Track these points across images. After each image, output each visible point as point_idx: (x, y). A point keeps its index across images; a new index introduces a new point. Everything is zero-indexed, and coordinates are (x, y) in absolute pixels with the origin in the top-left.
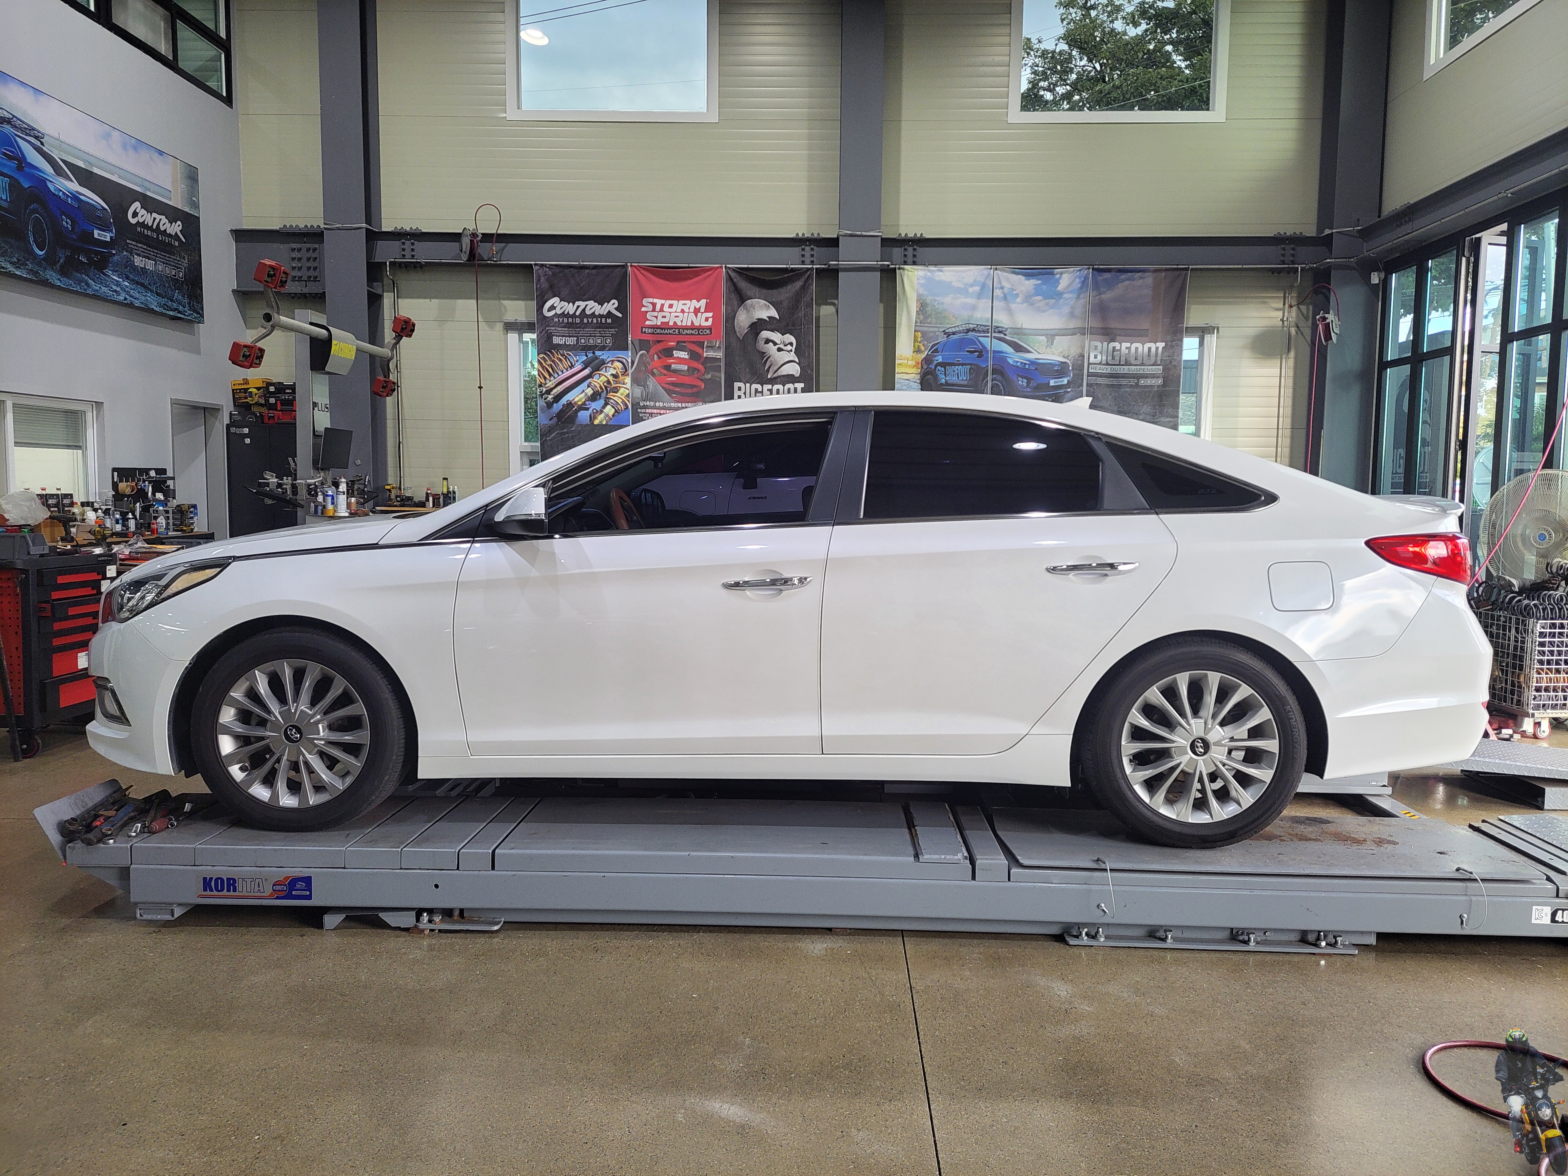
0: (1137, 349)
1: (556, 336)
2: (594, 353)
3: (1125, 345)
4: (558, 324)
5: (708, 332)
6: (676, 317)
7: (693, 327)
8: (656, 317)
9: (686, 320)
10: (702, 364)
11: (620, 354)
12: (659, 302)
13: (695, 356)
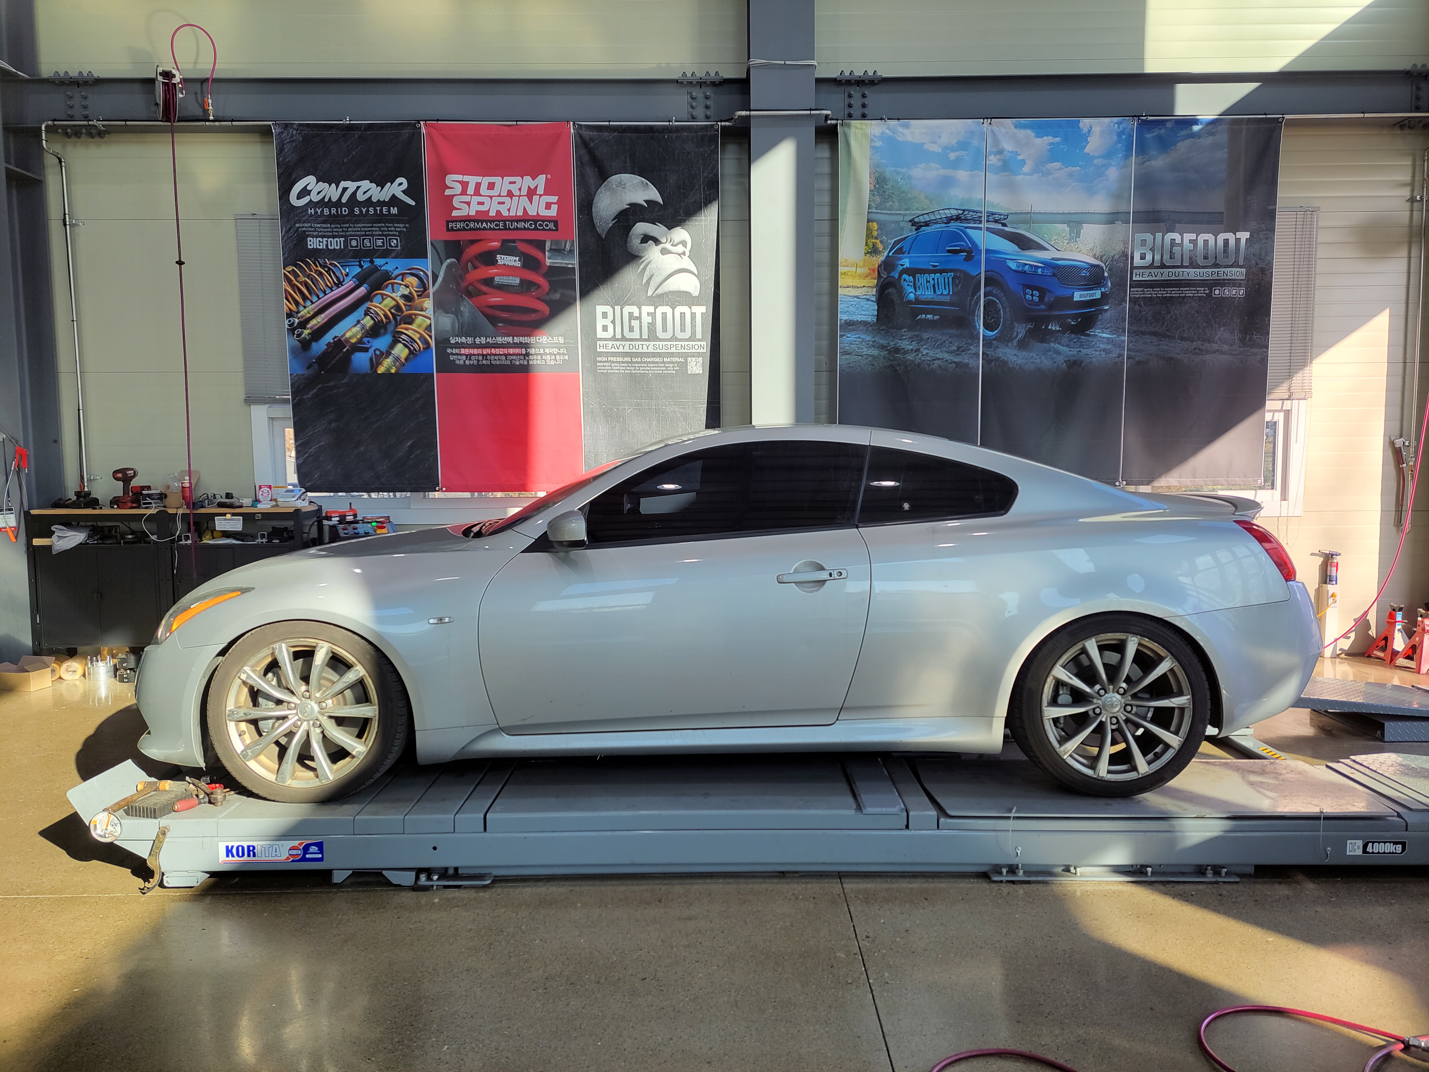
0: (1206, 242)
1: (313, 237)
2: (372, 262)
3: (1188, 237)
4: (315, 218)
5: (551, 226)
6: (499, 203)
7: (525, 218)
8: (468, 204)
9: (513, 208)
10: (545, 276)
11: (416, 263)
12: (472, 180)
13: (530, 263)
